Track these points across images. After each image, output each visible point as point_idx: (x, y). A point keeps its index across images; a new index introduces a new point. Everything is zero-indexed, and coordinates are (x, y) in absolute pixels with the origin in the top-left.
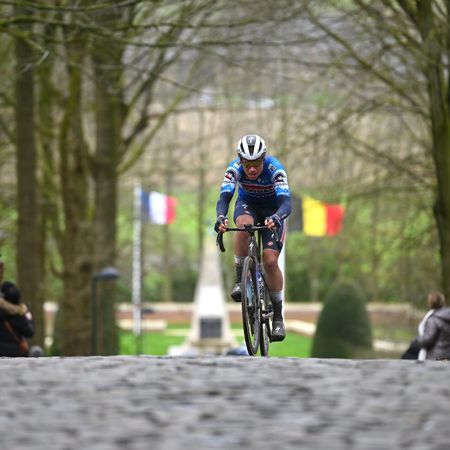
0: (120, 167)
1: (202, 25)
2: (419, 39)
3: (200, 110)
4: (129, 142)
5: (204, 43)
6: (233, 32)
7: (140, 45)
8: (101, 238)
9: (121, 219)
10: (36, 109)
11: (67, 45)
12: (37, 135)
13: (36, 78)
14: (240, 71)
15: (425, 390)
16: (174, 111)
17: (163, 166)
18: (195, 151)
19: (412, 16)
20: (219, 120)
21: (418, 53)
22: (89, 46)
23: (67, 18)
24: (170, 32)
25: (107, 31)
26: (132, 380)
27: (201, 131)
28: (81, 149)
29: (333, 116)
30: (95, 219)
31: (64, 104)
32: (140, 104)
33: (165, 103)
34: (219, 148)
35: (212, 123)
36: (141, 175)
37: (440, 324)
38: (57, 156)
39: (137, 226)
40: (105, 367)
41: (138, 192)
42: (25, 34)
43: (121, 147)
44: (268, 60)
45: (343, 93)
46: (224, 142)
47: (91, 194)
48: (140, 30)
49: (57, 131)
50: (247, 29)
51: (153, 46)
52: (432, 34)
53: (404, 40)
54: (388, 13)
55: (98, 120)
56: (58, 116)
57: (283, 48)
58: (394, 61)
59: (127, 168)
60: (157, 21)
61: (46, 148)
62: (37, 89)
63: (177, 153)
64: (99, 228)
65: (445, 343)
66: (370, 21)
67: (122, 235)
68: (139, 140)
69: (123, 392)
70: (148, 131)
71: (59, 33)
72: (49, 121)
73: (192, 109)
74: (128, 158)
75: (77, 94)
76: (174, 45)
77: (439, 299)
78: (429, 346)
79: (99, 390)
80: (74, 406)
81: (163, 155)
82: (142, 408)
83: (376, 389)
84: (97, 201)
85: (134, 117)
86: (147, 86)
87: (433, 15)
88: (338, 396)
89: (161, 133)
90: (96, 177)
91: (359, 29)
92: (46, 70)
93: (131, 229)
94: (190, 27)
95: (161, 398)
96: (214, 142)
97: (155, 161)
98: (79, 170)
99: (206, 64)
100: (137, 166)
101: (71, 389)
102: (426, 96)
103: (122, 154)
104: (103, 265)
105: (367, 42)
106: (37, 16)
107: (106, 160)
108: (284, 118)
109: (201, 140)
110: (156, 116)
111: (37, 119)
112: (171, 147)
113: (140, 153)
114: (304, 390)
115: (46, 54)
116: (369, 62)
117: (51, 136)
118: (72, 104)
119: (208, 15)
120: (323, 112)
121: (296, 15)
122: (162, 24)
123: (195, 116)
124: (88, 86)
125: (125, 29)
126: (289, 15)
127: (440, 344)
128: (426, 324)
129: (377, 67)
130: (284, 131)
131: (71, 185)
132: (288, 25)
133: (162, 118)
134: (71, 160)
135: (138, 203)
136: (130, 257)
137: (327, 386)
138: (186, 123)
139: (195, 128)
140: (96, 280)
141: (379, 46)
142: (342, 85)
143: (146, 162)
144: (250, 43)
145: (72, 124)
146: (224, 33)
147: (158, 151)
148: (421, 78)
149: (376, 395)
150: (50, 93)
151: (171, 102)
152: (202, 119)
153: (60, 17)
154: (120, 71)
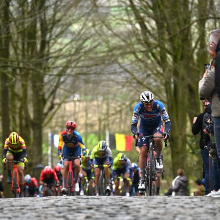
0: (43, 125)
1: (75, 67)
2: (162, 71)
3: (74, 101)
4: (46, 114)
5: (77, 74)
6: (89, 69)
7: (51, 75)
8: (36, 153)
9: (44, 145)
10: (9, 102)
11: (22, 76)
12: (10, 112)
13: (9, 89)
14: (91, 85)
15: (174, 206)
16: (64, 102)
17: (60, 124)
18: (72, 118)
19: (158, 63)
20: (82, 105)
21: (161, 77)
22: (30, 76)
23: (21, 65)
24: (63, 70)
25: (38, 70)
26: (56, 204)
27: (75, 110)
28: (27, 117)
29: (128, 103)
30: (33, 145)
31: (20, 99)
32: (51, 99)
33: (60, 99)
34: (82, 117)
35: (79, 106)
36: (51, 127)
37: (181, 182)
38: (18, 121)
39: (50, 148)
40: (45, 200)
41: (50, 135)
42: (5, 71)
43: (43, 117)
44: (102, 81)
45: (132, 93)
46: (84, 114)
47: (32, 136)
48: (51, 69)
49: (18, 111)
50: (94, 68)
51: (56, 75)
52: (167, 69)
53: (155, 72)
54: (149, 61)
55: (34, 106)
56: (18, 104)
57: (108, 76)
58: (152, 80)
59: (45, 125)
60: (58, 65)
61: (14, 117)
62: (10, 94)
63: (65, 119)
64: (35, 149)
65: (183, 190)
66: (142, 65)
67: (44, 152)
68: (50, 114)
69: (54, 209)
70: (54, 110)
71: (18, 71)
72: (14, 106)
73: (71, 101)
74: (46, 121)
75: (26, 95)
76: (64, 75)
77: (182, 172)
78: (177, 191)
79: (43, 208)
80: (34, 214)
81: (60, 120)
82: (61, 215)
83: (154, 206)
84: (34, 138)
85: (48, 104)
86: (53, 92)
87: (167, 62)
88: (140, 208)
89: (59, 111)
90: (34, 129)
91: (137, 68)
92: (13, 86)
93: (47, 150)
94: (71, 67)
95: (69, 211)
96: (80, 114)
97: (57, 122)
98: (27, 126)
99: (77, 83)
100: (50, 124)
101: (33, 208)
102: (165, 95)
103: (44, 119)
104: (37, 163)
105: (141, 73)
106: (9, 64)
107: (37, 122)
108: (108, 105)
109: (75, 113)
110: (57, 104)
111: (10, 106)
112: (63, 117)
113: (51, 118)
114: (126, 206)
115: (14, 79)
116: (142, 81)
117: (15, 112)
118: (24, 100)
119: (77, 63)
120: (124, 102)
121: (113, 62)
122: (60, 66)
123: (72, 104)
124: (30, 92)
125: (44, 69)
126: (110, 62)
127: (180, 190)
128: (176, 182)
129: (145, 83)
130: (108, 110)
131: (24, 132)
132: (110, 66)
133: (60, 105)
134: (24, 122)
135: (50, 139)
136: (47, 160)
137: (135, 205)
138: (69, 107)
139: (73, 109)
140: (34, 169)
141: (145, 75)
142: (131, 91)
143: (53, 123)
144: (95, 73)
145: (24, 107)
146: (85, 69)
147: (57, 118)
148: (162, 87)
149: (155, 208)
150: (15, 95)
151: (62, 98)
152: (75, 105)
153: (19, 64)
154: (43, 86)
